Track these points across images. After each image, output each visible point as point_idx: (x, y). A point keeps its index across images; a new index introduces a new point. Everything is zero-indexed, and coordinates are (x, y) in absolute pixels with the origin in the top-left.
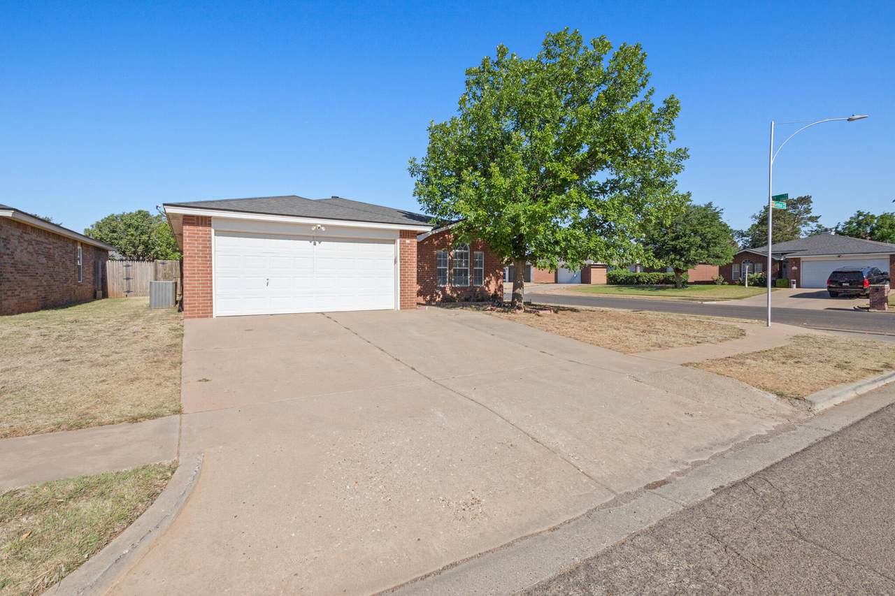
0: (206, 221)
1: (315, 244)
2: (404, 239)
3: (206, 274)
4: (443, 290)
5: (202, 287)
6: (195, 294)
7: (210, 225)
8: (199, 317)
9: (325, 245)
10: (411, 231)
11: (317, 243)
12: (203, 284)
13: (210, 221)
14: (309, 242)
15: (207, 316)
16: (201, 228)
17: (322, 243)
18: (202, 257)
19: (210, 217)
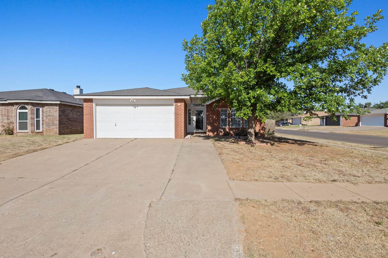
0: (91, 101)
1: (135, 108)
2: (177, 103)
3: (91, 121)
4: (224, 129)
5: (90, 126)
6: (87, 129)
7: (92, 102)
8: (89, 138)
9: (140, 108)
10: (181, 99)
11: (136, 107)
12: (90, 125)
13: (93, 100)
14: (132, 107)
15: (91, 138)
16: (89, 103)
17: (138, 107)
18: (89, 115)
19: (92, 99)
